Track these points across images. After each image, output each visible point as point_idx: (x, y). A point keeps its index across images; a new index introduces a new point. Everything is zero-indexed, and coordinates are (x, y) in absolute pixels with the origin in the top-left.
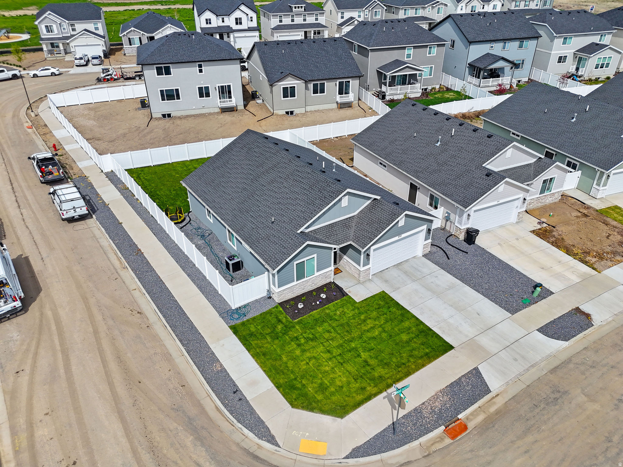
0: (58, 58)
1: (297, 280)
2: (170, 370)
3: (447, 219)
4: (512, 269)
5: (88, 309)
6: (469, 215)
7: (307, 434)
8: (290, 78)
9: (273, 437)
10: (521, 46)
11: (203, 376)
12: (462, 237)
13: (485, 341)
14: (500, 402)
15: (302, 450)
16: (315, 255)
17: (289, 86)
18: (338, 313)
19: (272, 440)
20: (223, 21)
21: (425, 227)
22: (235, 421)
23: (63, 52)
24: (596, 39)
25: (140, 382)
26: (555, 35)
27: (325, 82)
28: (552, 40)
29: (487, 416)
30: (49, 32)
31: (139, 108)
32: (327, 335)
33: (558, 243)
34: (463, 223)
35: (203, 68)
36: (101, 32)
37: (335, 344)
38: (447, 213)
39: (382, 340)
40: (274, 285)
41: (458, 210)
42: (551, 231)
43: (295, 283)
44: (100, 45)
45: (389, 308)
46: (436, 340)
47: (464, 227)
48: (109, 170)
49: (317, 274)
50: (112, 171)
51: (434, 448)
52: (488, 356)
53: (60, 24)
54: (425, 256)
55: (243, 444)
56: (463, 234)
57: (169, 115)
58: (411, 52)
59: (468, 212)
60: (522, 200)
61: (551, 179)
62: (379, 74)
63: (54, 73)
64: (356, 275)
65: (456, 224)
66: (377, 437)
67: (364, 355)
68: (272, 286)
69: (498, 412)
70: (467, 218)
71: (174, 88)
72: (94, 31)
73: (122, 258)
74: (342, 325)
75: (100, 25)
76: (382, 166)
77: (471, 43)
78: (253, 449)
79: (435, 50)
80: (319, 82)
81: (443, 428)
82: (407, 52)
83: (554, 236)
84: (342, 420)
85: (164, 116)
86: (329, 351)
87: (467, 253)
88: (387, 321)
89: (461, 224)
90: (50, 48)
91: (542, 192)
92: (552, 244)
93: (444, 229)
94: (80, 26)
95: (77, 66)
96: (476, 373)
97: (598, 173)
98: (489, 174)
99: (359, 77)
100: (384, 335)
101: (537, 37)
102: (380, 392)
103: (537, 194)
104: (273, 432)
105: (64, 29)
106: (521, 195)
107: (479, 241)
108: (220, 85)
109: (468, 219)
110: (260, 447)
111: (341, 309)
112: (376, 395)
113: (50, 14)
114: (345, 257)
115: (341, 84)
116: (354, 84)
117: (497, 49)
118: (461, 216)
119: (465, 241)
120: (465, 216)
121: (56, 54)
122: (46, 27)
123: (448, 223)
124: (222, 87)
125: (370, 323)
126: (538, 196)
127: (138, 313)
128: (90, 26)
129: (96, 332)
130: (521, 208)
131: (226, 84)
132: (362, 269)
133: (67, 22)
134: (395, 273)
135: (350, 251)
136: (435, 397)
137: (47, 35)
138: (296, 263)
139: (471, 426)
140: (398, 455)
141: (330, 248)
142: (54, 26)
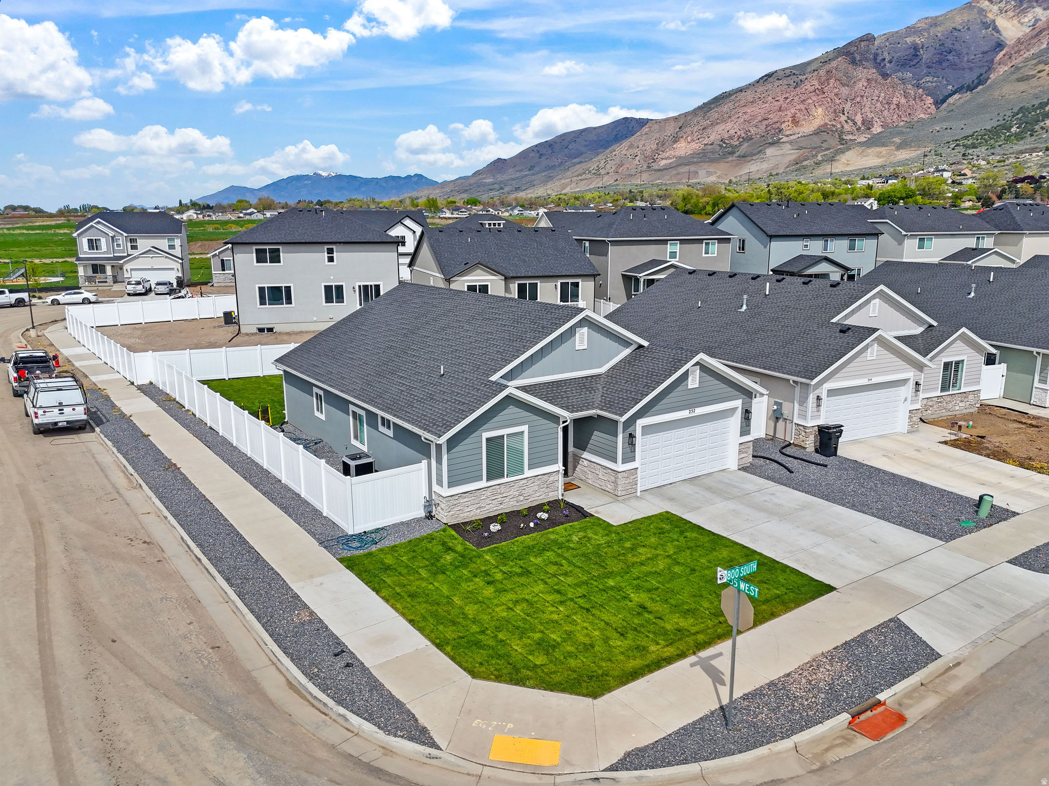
0: (100, 288)
1: (488, 479)
2: (190, 623)
3: (777, 416)
4: (922, 485)
6: (819, 398)
7: (510, 726)
8: (479, 271)
9: (424, 730)
10: (852, 248)
11: (267, 631)
12: (810, 443)
13: (898, 578)
14: (966, 676)
15: (495, 755)
16: (525, 428)
17: (478, 284)
18: (575, 538)
19: (421, 736)
21: (738, 403)
22: (331, 703)
23: (110, 280)
24: (971, 243)
25: (114, 641)
26: (904, 233)
27: (538, 282)
28: (901, 243)
29: (943, 699)
30: (93, 249)
32: (552, 569)
33: (1000, 455)
34: (809, 414)
35: (335, 255)
36: (177, 252)
37: (570, 580)
38: (776, 403)
39: (674, 577)
40: (440, 483)
41: (798, 389)
42: (980, 443)
43: (483, 483)
44: (173, 269)
45: (682, 533)
46: (793, 577)
47: (812, 423)
48: (146, 382)
49: (528, 473)
50: (151, 383)
51: (831, 756)
52: (915, 601)
53: (113, 238)
54: (744, 469)
55: (347, 748)
56: (812, 438)
57: (270, 330)
58: (677, 248)
59: (817, 392)
60: (911, 385)
61: (957, 363)
62: (627, 279)
63: (88, 299)
64: (609, 487)
65: (795, 421)
66: (685, 732)
67: (637, 598)
68: (436, 488)
69: (968, 691)
70: (815, 405)
71: (283, 285)
72: (167, 250)
73: (135, 475)
74: (584, 555)
75: (177, 242)
77: (771, 237)
78: (372, 756)
79: (715, 248)
80: (528, 282)
81: (845, 717)
82: (669, 248)
83: (987, 448)
84: (595, 701)
85: (261, 330)
86: (559, 592)
87: (826, 466)
88: (679, 550)
89: (803, 416)
90: (90, 273)
91: (944, 388)
92: (988, 456)
93: (773, 438)
94: (144, 244)
95: (129, 295)
96: (896, 625)
97: (1040, 359)
98: (845, 330)
99: (594, 276)
100: (677, 569)
101: (876, 235)
102: (682, 655)
103: (935, 389)
104: (423, 721)
105: (118, 245)
106: (910, 374)
107: (846, 448)
108: (362, 284)
109: (819, 406)
110: (387, 751)
111: (581, 534)
112: (669, 661)
113: (98, 223)
114: (586, 455)
115: (564, 285)
116: (586, 287)
117: (815, 248)
118: (803, 401)
119: (817, 451)
120: (812, 398)
121: (99, 282)
122: (90, 241)
123: (781, 424)
124: (366, 287)
125: (644, 553)
126: (938, 393)
127: (145, 542)
128: (163, 243)
129: (41, 569)
130: (913, 402)
131: (373, 283)
132: (620, 467)
133: (125, 234)
134: (687, 489)
135: (597, 437)
136: (814, 665)
137: (89, 253)
138: (486, 435)
139: (913, 714)
140: (749, 767)
141: (555, 418)
142: (103, 240)
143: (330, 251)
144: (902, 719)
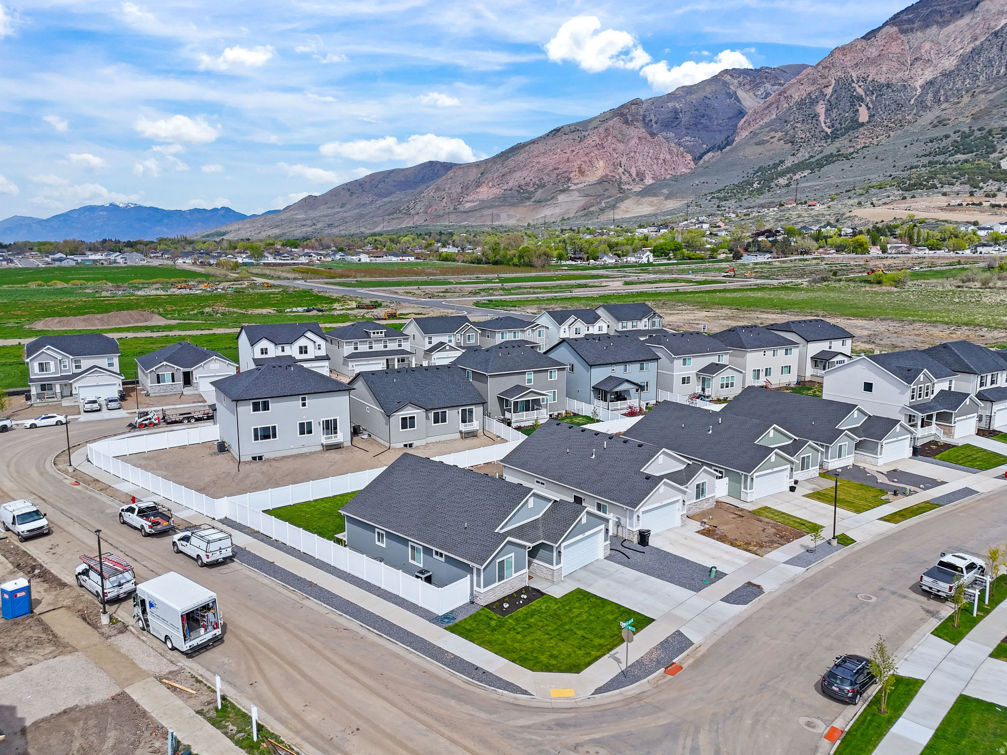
0: (50, 404)
1: (499, 581)
3: (618, 524)
4: (688, 561)
5: (290, 632)
6: (638, 516)
7: (554, 686)
8: (409, 408)
10: (642, 369)
11: (440, 663)
12: (635, 539)
13: (679, 612)
14: (703, 650)
15: (552, 696)
16: (513, 554)
17: (408, 416)
18: (543, 607)
19: (525, 692)
20: (283, 351)
21: (603, 527)
22: (487, 686)
23: (59, 395)
24: (714, 359)
26: (673, 356)
27: (447, 410)
28: (672, 362)
29: (695, 659)
30: (43, 371)
31: (214, 453)
32: (540, 624)
33: (722, 539)
34: (634, 525)
35: (307, 401)
36: (116, 368)
37: (550, 628)
38: (617, 518)
39: (591, 622)
40: (479, 586)
41: (628, 512)
42: (715, 531)
43: (497, 584)
44: (115, 384)
45: (588, 599)
46: (639, 617)
47: (636, 529)
48: (223, 517)
49: (514, 575)
50: (226, 518)
51: (660, 682)
52: (685, 622)
53: (60, 360)
54: (606, 558)
55: (502, 699)
56: (636, 536)
57: (260, 458)
58: (532, 377)
59: (637, 514)
60: (681, 501)
61: (703, 483)
62: (500, 400)
63: (60, 421)
64: (549, 577)
65: (628, 528)
66: (612, 681)
67: (580, 633)
68: (475, 588)
69: (703, 656)
71: (271, 426)
72: (107, 367)
73: (296, 590)
74: (550, 615)
75: (116, 361)
76: (540, 485)
77: (591, 366)
78: (512, 701)
79: (556, 374)
80: (440, 411)
81: (663, 669)
82: (527, 377)
83: (717, 534)
84: (579, 674)
85: (254, 458)
86: (548, 634)
87: (644, 553)
88: (590, 608)
89: (632, 526)
90: (40, 391)
91: (698, 497)
92: (717, 539)
93: (616, 536)
94: (86, 363)
95: (86, 412)
96: (679, 633)
97: (743, 477)
98: (648, 477)
99: (483, 403)
100: (592, 618)
101: (657, 359)
102: (604, 655)
103: (692, 499)
104: (522, 687)
105: (65, 366)
106: (680, 497)
107: (652, 541)
108: (325, 419)
109: (638, 520)
110: (516, 699)
111: (545, 605)
112: (600, 657)
113: (48, 349)
114: (535, 561)
115: (464, 411)
116: (477, 411)
117: (618, 371)
118: (631, 518)
119: (639, 543)
120: (635, 517)
121: (47, 398)
122: (41, 364)
123: (620, 528)
124: (327, 421)
125: (576, 611)
126: (695, 501)
127: (344, 629)
128: (103, 362)
130: (682, 510)
131: (332, 418)
132: (555, 567)
133: (71, 357)
134: (583, 573)
135: (542, 552)
136: (651, 652)
137: (39, 375)
138: (498, 561)
139: (685, 666)
140: (633, 689)
141: (524, 547)
142: (52, 364)
143: (304, 399)
144: (681, 668)
